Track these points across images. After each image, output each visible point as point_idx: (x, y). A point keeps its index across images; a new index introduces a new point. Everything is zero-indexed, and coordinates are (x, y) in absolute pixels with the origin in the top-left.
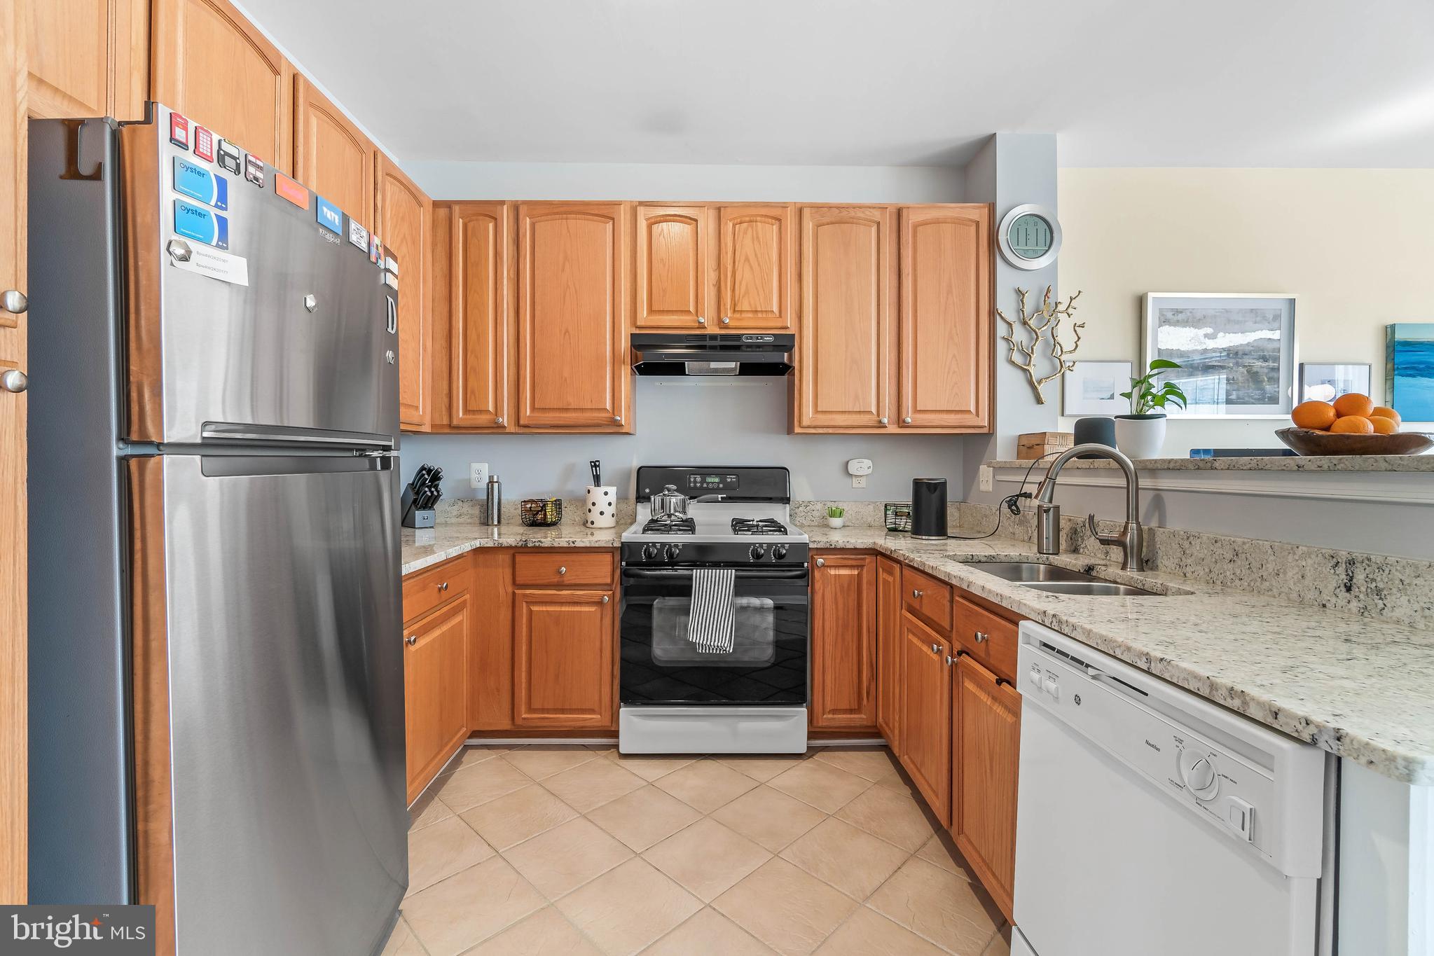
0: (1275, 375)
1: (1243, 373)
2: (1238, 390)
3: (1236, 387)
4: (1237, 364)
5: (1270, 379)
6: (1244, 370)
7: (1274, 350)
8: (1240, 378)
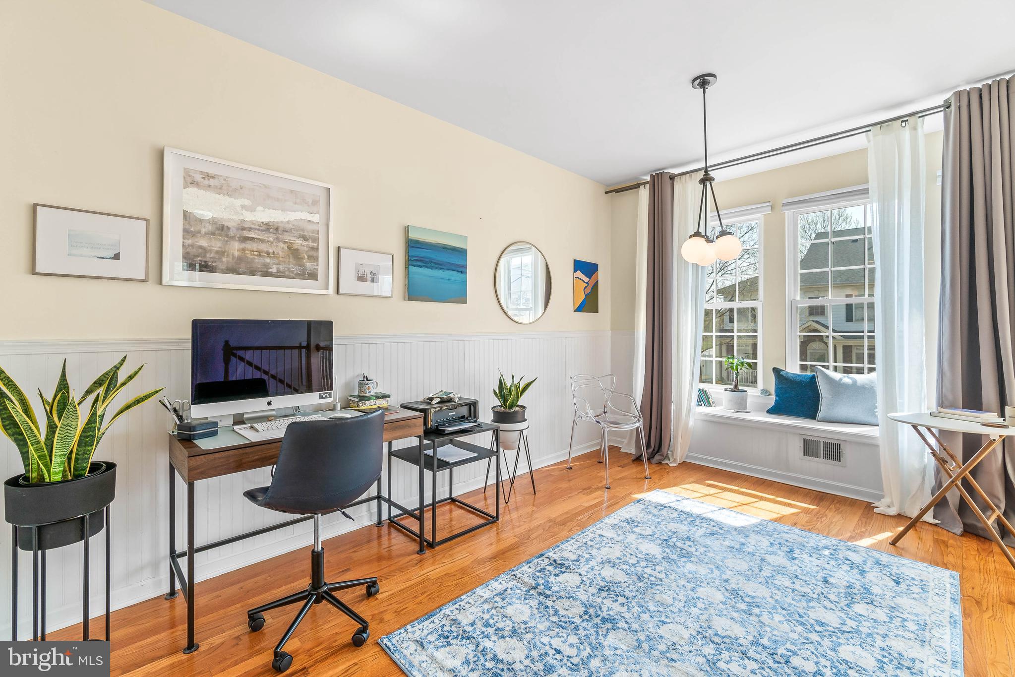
0: (314, 254)
1: (283, 249)
2: (278, 264)
3: (276, 261)
4: (278, 239)
5: (310, 257)
6: (285, 246)
7: (313, 232)
8: (280, 253)
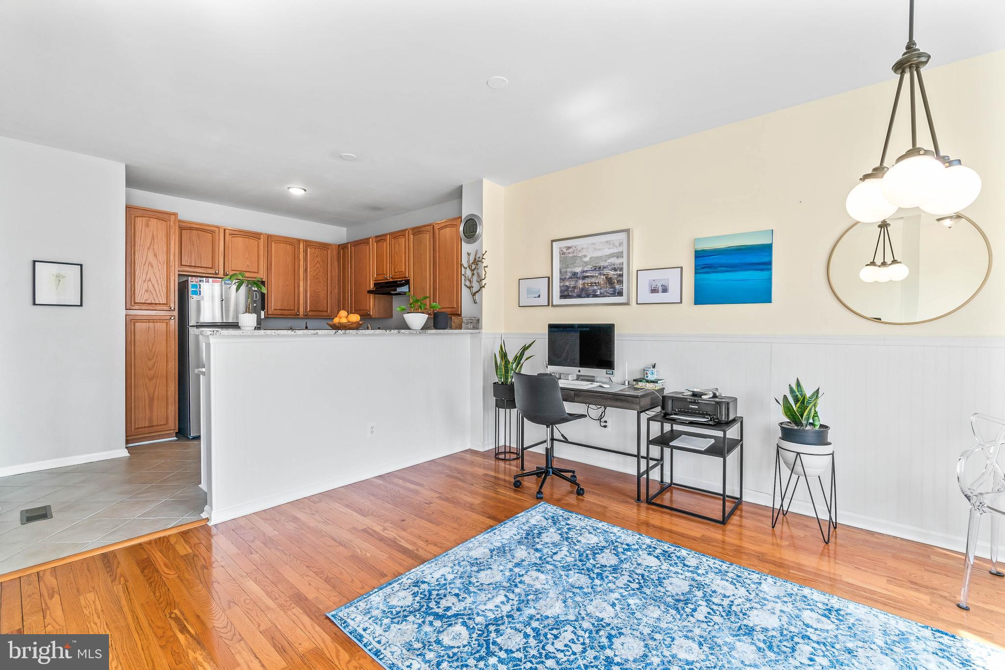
0: (621, 278)
1: (603, 279)
2: (601, 289)
3: (599, 287)
4: (600, 274)
5: (618, 281)
6: (604, 277)
7: (620, 264)
8: (602, 282)
